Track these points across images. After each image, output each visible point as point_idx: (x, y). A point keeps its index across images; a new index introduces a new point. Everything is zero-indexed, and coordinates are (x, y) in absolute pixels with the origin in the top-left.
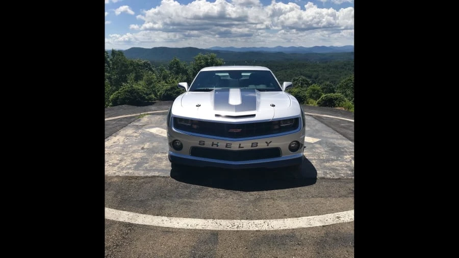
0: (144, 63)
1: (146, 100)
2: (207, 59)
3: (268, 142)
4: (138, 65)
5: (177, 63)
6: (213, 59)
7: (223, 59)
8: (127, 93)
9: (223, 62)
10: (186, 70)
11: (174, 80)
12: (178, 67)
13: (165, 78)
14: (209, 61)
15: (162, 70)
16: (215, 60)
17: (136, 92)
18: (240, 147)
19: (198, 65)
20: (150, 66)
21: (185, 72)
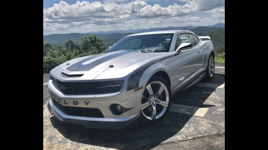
2: (91, 38)
3: (87, 102)
5: (71, 42)
6: (95, 38)
7: (102, 38)
10: (78, 46)
11: (70, 53)
12: (73, 45)
13: (64, 52)
14: (93, 39)
15: (60, 47)
16: (97, 38)
17: (53, 63)
18: (65, 103)
19: (85, 42)
20: (50, 46)
21: (78, 47)
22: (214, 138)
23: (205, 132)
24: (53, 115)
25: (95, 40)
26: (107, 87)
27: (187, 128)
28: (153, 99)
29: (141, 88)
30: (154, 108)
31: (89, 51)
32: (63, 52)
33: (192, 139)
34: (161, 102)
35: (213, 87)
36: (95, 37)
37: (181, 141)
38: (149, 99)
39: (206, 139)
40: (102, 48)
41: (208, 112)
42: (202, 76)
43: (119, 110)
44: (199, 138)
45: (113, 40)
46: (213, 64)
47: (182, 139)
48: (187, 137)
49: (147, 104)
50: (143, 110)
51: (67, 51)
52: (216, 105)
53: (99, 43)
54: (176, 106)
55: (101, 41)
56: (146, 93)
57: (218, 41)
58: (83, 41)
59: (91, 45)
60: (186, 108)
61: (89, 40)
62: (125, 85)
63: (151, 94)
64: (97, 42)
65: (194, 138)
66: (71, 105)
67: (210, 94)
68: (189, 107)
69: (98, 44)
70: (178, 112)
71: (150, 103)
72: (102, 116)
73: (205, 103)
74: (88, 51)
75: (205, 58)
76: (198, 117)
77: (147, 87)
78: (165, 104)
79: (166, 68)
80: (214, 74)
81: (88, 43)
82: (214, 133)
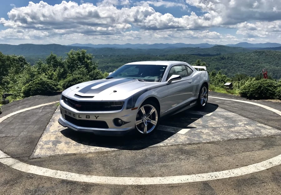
0: (19, 58)
1: (55, 90)
2: (79, 54)
3: (97, 116)
4: (14, 60)
5: (54, 58)
8: (38, 85)
9: (93, 56)
11: (53, 72)
12: (56, 61)
14: (81, 55)
16: (86, 55)
17: (46, 84)
18: (79, 117)
19: (71, 59)
20: (25, 60)
21: (62, 65)
22: (185, 146)
23: (181, 142)
24: (67, 128)
25: (84, 57)
26: (112, 106)
27: (169, 140)
28: (145, 119)
29: (137, 108)
30: (146, 125)
31: (76, 70)
32: (43, 69)
33: (170, 146)
34: (152, 121)
35: (202, 114)
36: (83, 53)
37: (163, 146)
38: (142, 118)
39: (180, 146)
40: (91, 68)
41: (189, 132)
42: (193, 104)
43: (120, 123)
44: (175, 145)
45: (105, 56)
46: (206, 94)
47: (163, 145)
48: (167, 144)
49: (140, 122)
50: (137, 125)
51: (49, 69)
52: (197, 127)
53: (89, 61)
54: (165, 127)
55: (91, 59)
56: (140, 113)
57: (240, 65)
58: (68, 57)
59: (77, 63)
60: (173, 128)
61: (76, 57)
62: (125, 105)
63: (144, 114)
64: (86, 60)
65: (172, 145)
66: (84, 118)
67: (196, 120)
68: (175, 128)
69: (86, 62)
70: (165, 131)
71: (143, 121)
72: (107, 127)
73: (189, 126)
74: (74, 70)
75: (197, 88)
76: (179, 134)
77: (141, 108)
78: (155, 123)
79: (157, 96)
80: (206, 103)
81: (74, 60)
82: (187, 143)
